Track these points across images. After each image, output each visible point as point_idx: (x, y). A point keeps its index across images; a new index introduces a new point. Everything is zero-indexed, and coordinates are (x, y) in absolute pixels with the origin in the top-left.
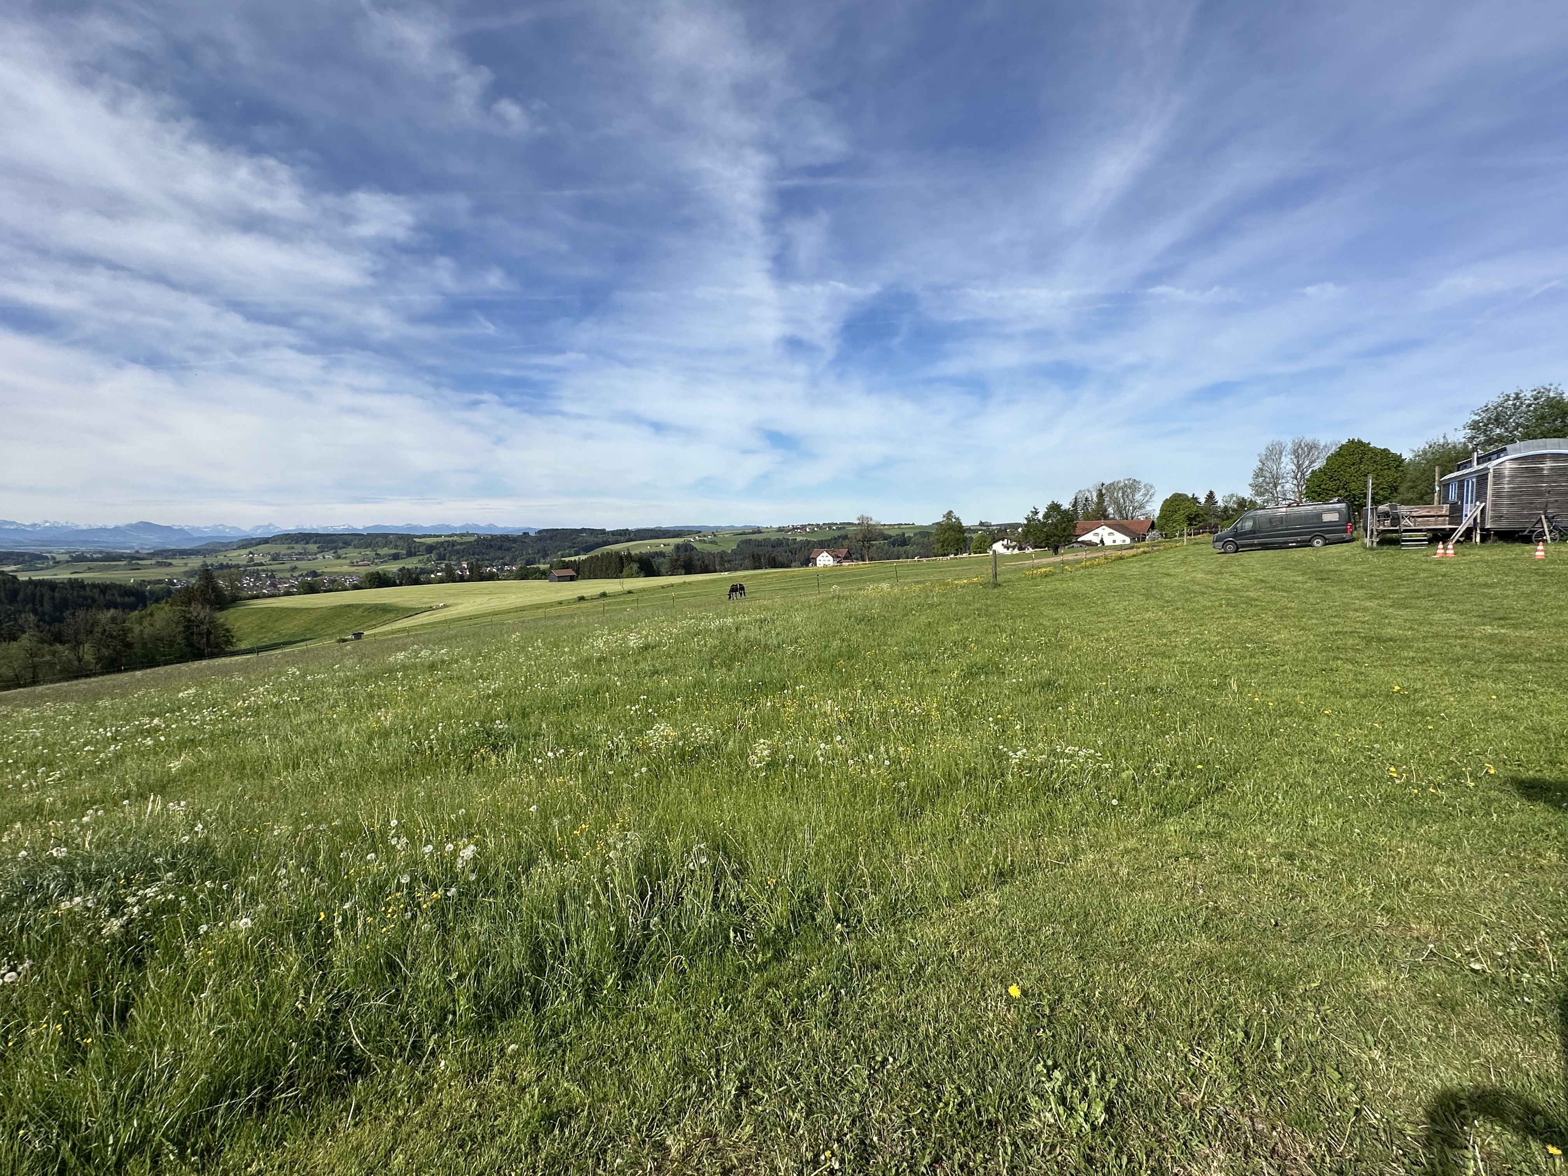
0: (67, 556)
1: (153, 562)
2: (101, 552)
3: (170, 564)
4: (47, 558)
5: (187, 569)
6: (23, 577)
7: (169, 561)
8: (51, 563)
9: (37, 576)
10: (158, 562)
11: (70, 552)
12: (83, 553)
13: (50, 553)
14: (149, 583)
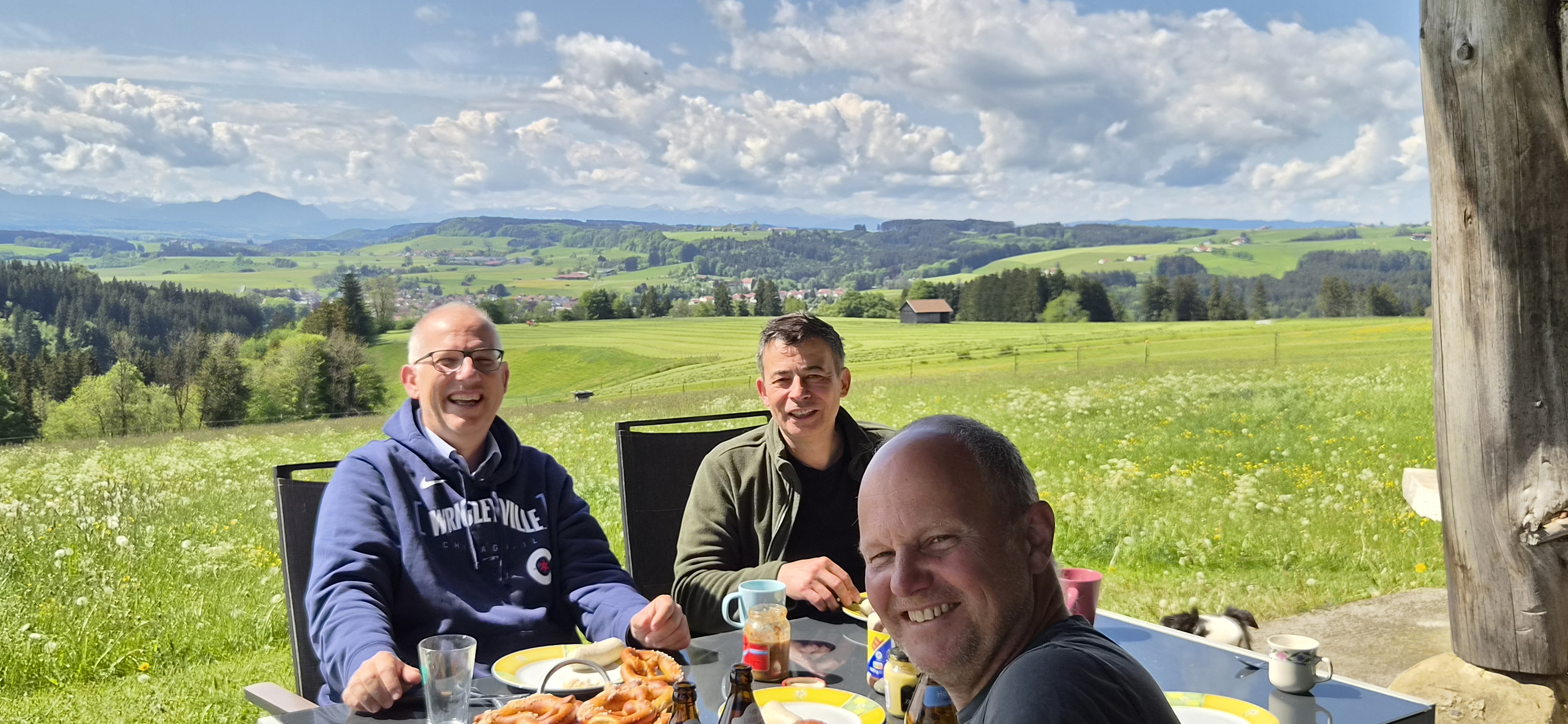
0: (159, 244)
1: (270, 259)
2: (201, 241)
3: (293, 265)
4: (131, 247)
5: (317, 273)
6: (105, 278)
7: (292, 258)
8: (138, 255)
9: (124, 276)
10: (278, 260)
11: (161, 240)
12: (178, 242)
13: (137, 239)
14: (265, 293)
